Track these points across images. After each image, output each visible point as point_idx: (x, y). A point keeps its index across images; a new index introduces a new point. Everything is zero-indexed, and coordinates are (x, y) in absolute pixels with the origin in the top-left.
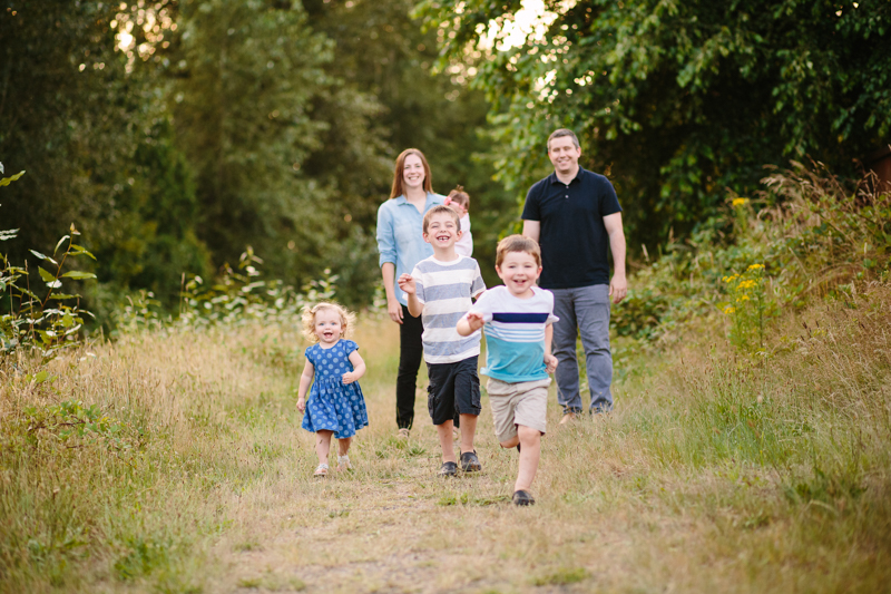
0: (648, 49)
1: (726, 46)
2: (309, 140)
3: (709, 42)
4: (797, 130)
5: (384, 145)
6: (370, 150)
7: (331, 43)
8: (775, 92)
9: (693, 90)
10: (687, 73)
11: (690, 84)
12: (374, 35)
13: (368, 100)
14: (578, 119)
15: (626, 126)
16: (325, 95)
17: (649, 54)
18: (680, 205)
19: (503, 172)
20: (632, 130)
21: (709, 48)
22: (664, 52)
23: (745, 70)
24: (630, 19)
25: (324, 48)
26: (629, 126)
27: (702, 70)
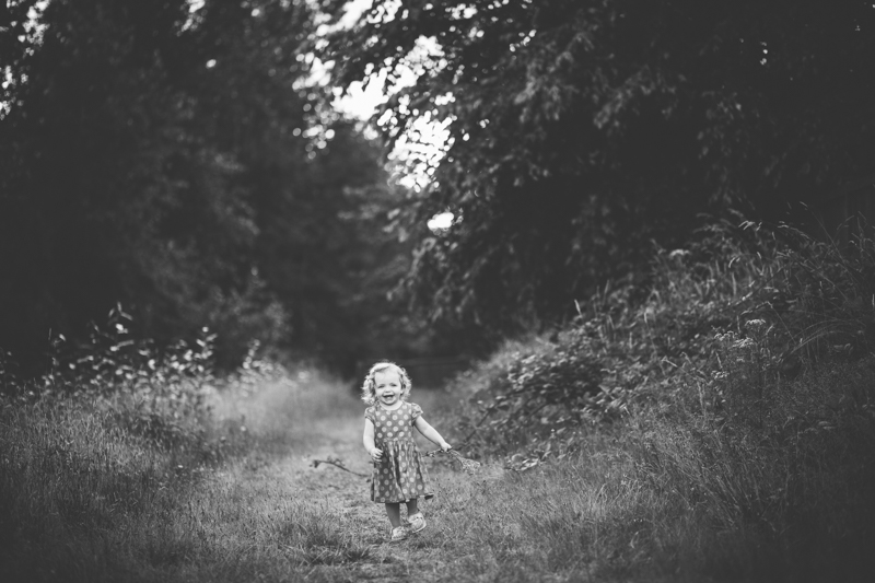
0: (561, 88)
1: (648, 86)
2: (168, 198)
3: (629, 81)
4: (724, 178)
5: (244, 205)
6: (229, 210)
7: (193, 102)
8: (700, 136)
9: (610, 132)
10: (605, 114)
11: (606, 126)
12: (235, 94)
13: (227, 160)
14: (481, 165)
15: (535, 172)
16: (186, 153)
17: (562, 93)
18: (592, 259)
19: (396, 222)
20: (541, 176)
21: (628, 87)
22: (577, 91)
23: (666, 112)
24: (540, 56)
25: (186, 106)
26: (538, 172)
27: (621, 109)
